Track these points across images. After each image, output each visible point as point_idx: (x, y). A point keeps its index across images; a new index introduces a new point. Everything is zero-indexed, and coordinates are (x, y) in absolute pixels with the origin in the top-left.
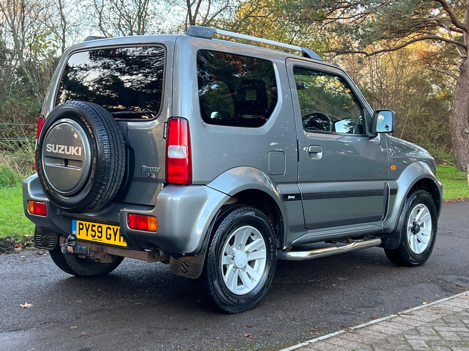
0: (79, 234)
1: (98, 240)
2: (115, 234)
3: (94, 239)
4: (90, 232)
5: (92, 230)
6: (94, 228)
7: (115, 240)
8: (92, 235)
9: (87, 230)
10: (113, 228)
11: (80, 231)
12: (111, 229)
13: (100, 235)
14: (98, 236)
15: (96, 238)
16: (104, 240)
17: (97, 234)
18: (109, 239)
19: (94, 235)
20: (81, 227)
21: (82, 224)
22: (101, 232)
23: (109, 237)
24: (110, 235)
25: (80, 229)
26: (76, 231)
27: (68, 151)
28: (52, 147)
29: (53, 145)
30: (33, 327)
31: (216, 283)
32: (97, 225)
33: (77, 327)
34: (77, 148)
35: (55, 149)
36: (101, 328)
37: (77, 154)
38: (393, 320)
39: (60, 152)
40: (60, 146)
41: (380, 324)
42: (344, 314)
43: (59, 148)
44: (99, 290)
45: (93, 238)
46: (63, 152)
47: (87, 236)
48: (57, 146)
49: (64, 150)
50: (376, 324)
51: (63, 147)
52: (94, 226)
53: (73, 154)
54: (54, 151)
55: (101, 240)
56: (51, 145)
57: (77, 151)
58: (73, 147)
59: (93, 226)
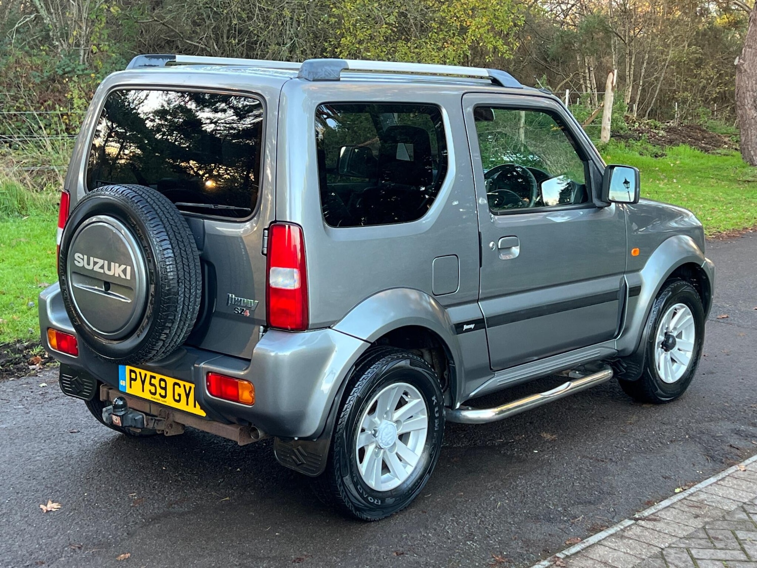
0: (131, 387)
1: (161, 401)
2: (188, 395)
3: (155, 398)
4: (147, 386)
5: (151, 384)
6: (153, 381)
7: (187, 404)
8: (150, 391)
9: (143, 382)
10: (184, 386)
11: (132, 382)
12: (180, 387)
13: (163, 393)
14: (160, 394)
15: (157, 396)
16: (169, 402)
17: (159, 390)
18: (178, 401)
19: (153, 391)
20: (133, 376)
21: (134, 372)
22: (165, 389)
23: (177, 398)
24: (179, 395)
25: (131, 379)
26: (125, 380)
27: (109, 269)
28: (83, 259)
29: (86, 257)
30: (62, 557)
31: (347, 479)
32: (158, 376)
33: (129, 555)
34: (123, 267)
35: (89, 264)
36: (167, 557)
37: (123, 276)
38: (626, 534)
39: (97, 269)
40: (96, 260)
41: (606, 543)
42: (549, 520)
43: (95, 263)
44: (164, 468)
45: (153, 396)
46: (102, 271)
47: (143, 391)
48: (92, 258)
49: (102, 267)
50: (599, 543)
51: (101, 262)
52: (154, 378)
53: (117, 275)
54: (87, 267)
55: (166, 402)
56: (81, 256)
57: (124, 271)
58: (117, 265)
59: (152, 377)
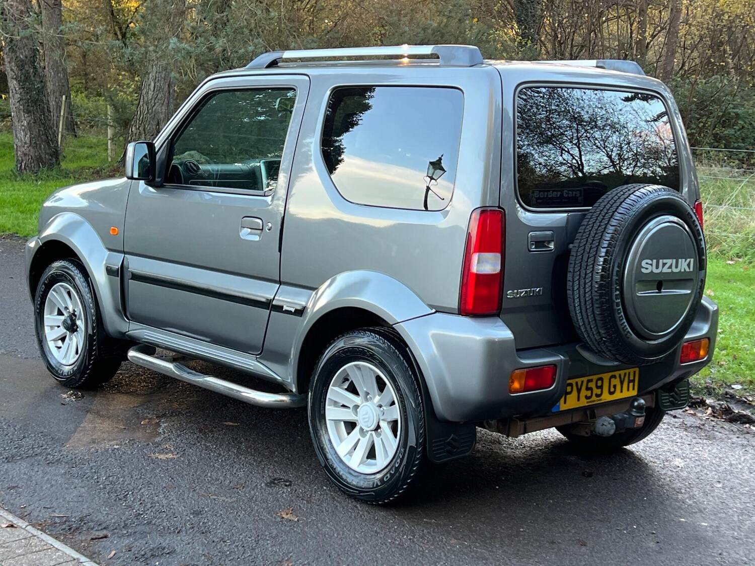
0: (565, 403)
2: (622, 383)
3: (590, 402)
4: (584, 392)
5: (588, 389)
6: (590, 385)
23: (612, 390)
24: (615, 386)
27: (677, 267)
28: (651, 265)
29: (655, 261)
32: (595, 377)
34: (688, 260)
35: (657, 267)
37: (687, 270)
39: (665, 270)
40: (665, 261)
43: (664, 264)
45: (588, 400)
46: (670, 271)
48: (661, 261)
49: (670, 267)
51: (669, 262)
53: (683, 270)
54: (655, 271)
55: (601, 400)
56: (649, 261)
57: (689, 265)
58: (684, 260)
59: (589, 381)
